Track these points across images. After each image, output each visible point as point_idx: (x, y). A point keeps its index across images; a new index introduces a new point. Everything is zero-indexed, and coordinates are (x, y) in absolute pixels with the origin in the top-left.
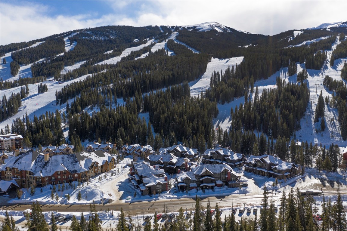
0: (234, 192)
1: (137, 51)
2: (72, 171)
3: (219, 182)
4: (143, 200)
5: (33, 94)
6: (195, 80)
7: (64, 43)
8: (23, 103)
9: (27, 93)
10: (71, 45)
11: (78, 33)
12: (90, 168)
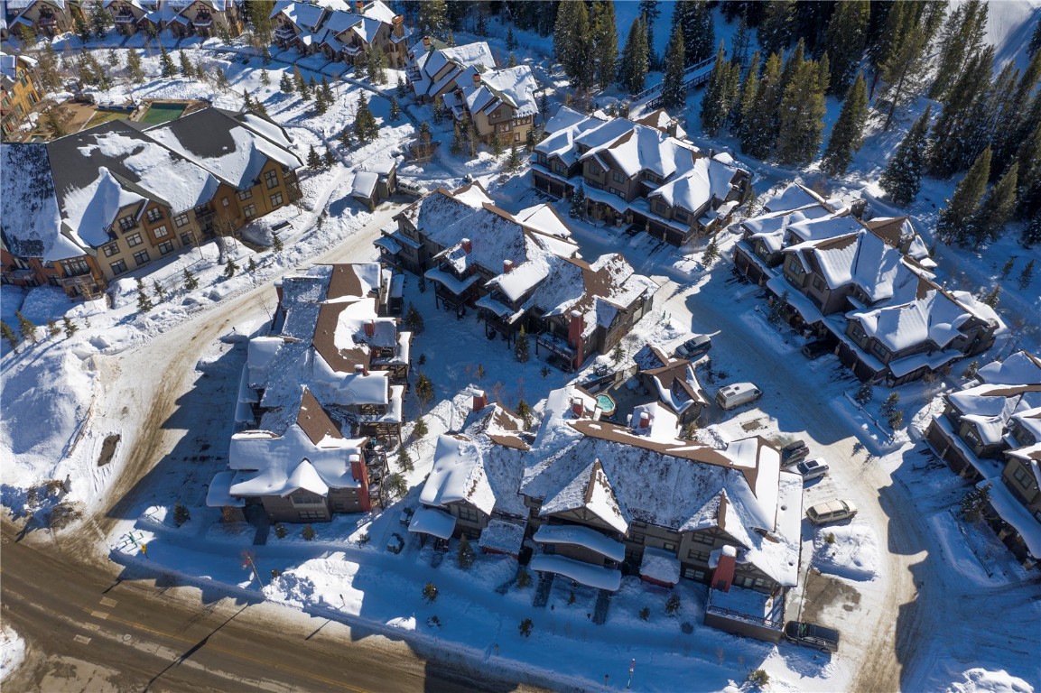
12: (116, 229)
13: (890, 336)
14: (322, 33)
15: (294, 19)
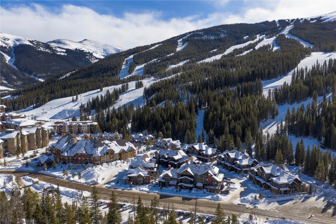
0: (206, 197)
1: (240, 49)
2: (90, 155)
3: (200, 184)
4: (119, 188)
5: (131, 89)
6: (279, 77)
7: (177, 45)
8: (121, 97)
9: (127, 88)
10: (183, 45)
11: (192, 34)
12: (105, 154)
13: (241, 163)
14: (140, 139)
15: (134, 137)
